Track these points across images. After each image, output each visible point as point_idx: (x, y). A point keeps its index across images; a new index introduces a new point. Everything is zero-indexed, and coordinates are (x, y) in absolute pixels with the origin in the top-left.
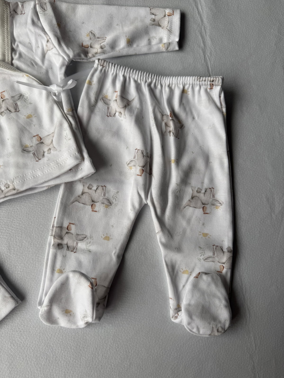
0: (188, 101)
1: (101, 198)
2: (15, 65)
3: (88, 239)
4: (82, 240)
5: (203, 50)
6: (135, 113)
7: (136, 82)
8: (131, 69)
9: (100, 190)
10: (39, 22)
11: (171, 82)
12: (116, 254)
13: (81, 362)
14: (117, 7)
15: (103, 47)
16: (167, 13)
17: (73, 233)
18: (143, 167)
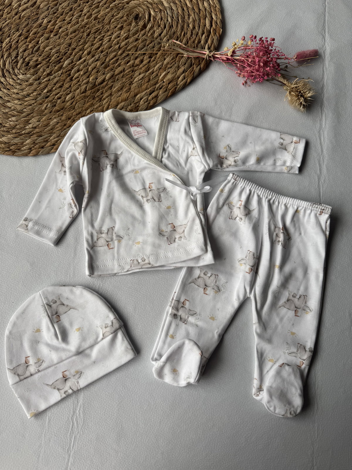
0: (298, 219)
1: (213, 284)
2: (163, 162)
3: (197, 315)
4: (192, 315)
5: (318, 176)
6: (254, 221)
7: (259, 196)
8: (257, 186)
9: (213, 278)
10: (190, 132)
11: (287, 202)
12: (218, 333)
13: (174, 415)
14: (254, 127)
15: (237, 161)
16: (294, 140)
17: (187, 308)
18: (253, 266)
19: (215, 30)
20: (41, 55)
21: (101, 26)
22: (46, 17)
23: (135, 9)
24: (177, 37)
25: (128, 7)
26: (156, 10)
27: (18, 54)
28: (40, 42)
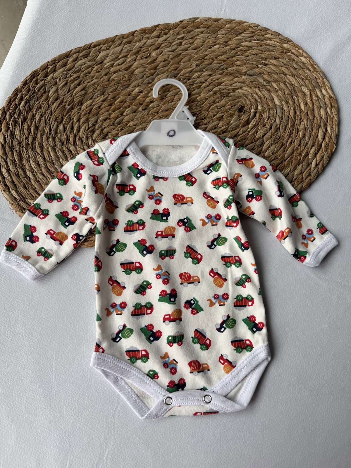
19: (327, 145)
20: (123, 129)
21: (198, 110)
22: (139, 86)
23: (241, 100)
24: (283, 143)
25: (234, 95)
26: (264, 106)
27: (96, 122)
28: (125, 114)
